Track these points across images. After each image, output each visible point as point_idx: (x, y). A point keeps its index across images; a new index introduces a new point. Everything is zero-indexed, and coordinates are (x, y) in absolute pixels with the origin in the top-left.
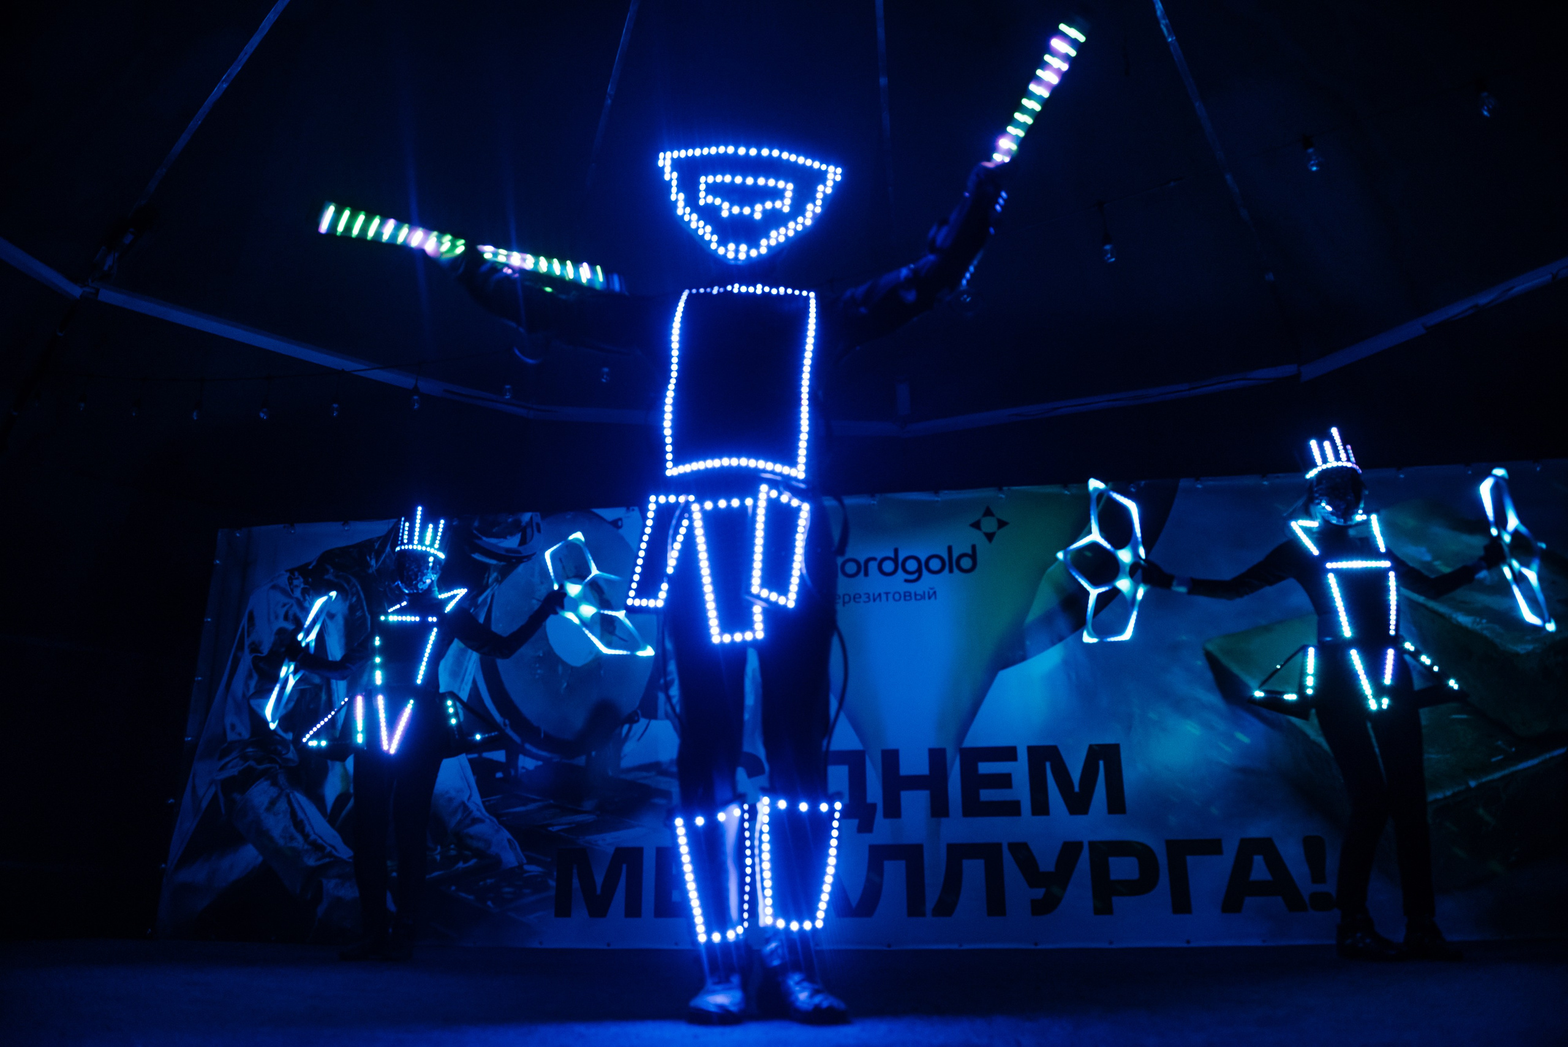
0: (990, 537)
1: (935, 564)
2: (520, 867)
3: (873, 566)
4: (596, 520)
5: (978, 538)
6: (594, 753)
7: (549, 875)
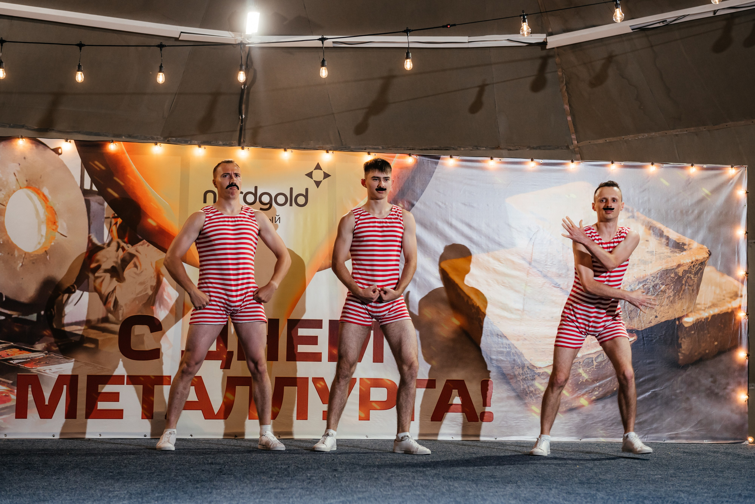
0: (318, 184)
1: (281, 199)
3: (240, 197)
4: (41, 147)
5: (310, 183)
6: (42, 313)
7: (11, 392)
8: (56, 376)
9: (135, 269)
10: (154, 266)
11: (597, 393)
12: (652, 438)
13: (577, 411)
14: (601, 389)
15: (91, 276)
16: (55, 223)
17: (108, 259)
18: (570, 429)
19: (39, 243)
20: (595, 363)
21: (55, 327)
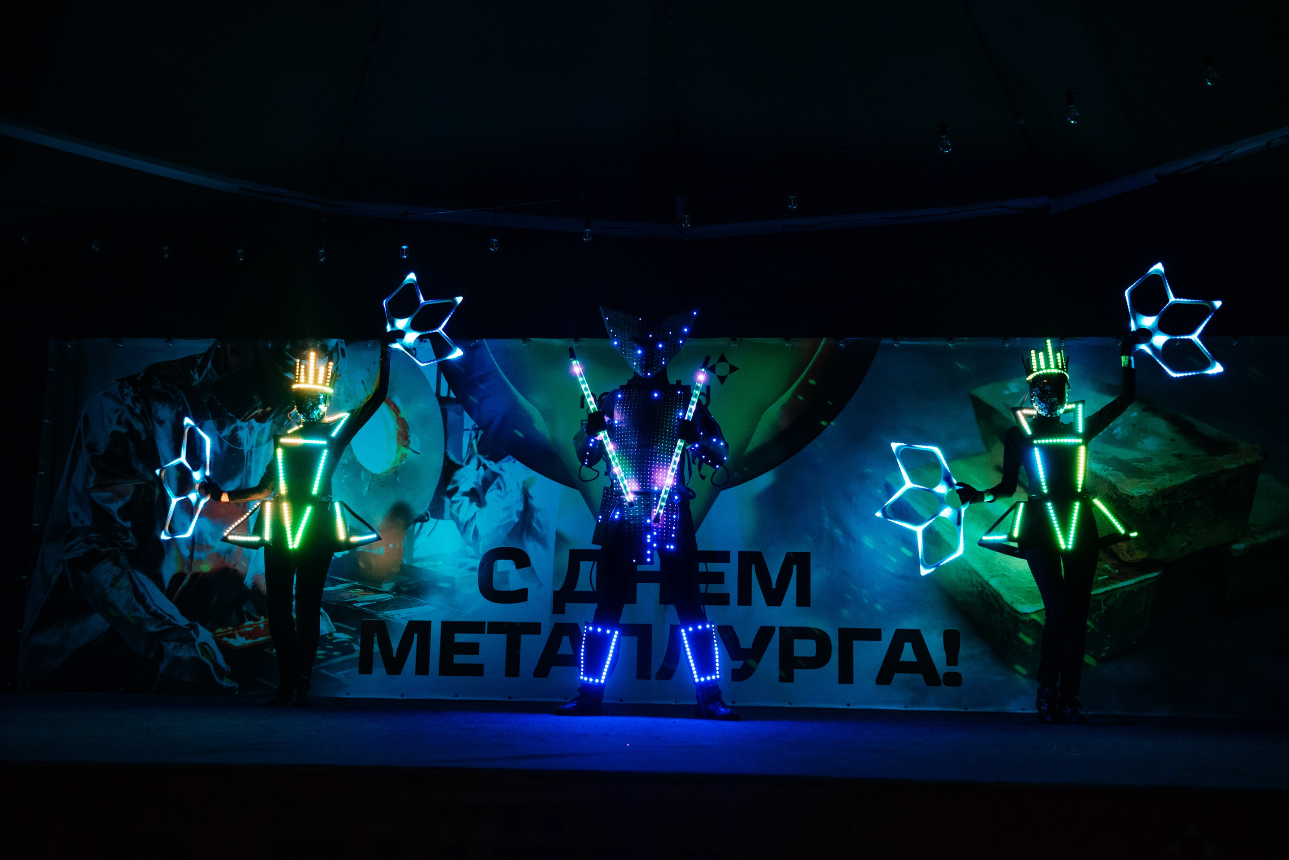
0: (722, 379)
2: (331, 634)
6: (391, 545)
7: (355, 641)
8: (405, 623)
9: (498, 491)
10: (521, 486)
15: (447, 500)
16: (406, 438)
17: (466, 479)
19: (388, 463)
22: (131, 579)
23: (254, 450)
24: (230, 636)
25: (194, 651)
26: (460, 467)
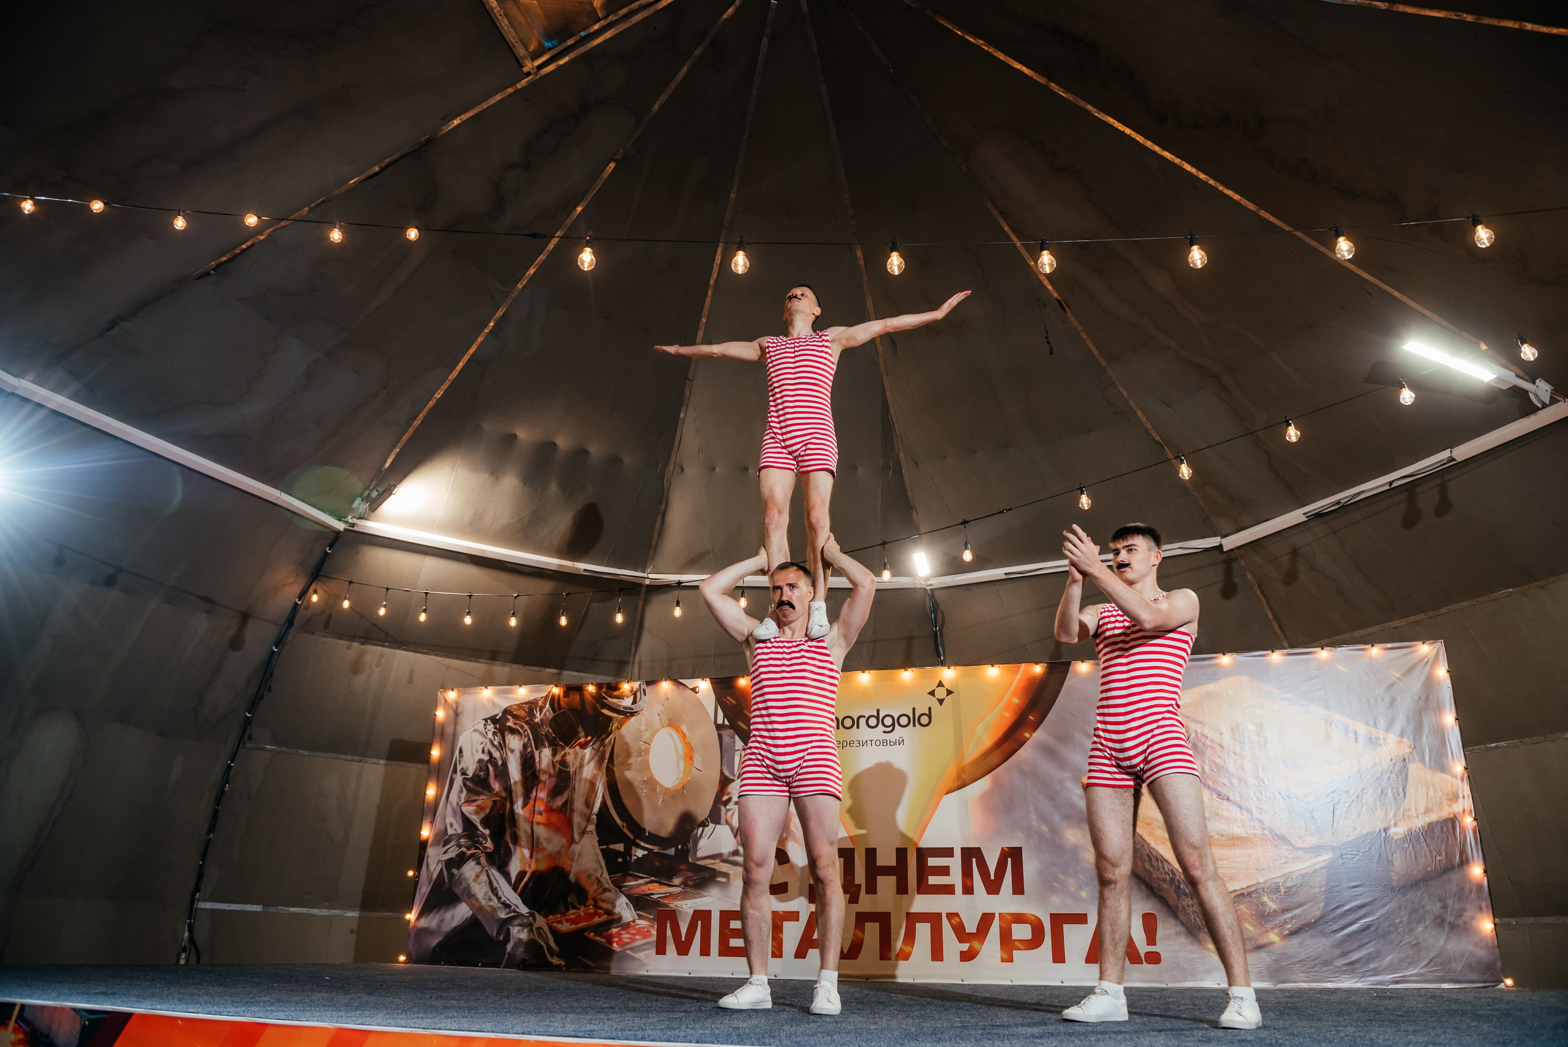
0: (941, 701)
1: (904, 720)
2: (634, 921)
3: (863, 721)
4: (681, 687)
5: (933, 702)
6: (680, 847)
7: (652, 927)
8: (691, 912)
11: (1289, 926)
12: (1370, 983)
13: (1267, 949)
14: (1294, 921)
15: (723, 808)
16: (691, 758)
18: (1260, 972)
19: (678, 779)
20: (1283, 890)
21: (690, 861)
22: (488, 875)
23: (577, 771)
24: (558, 922)
25: (532, 934)
26: (733, 781)
